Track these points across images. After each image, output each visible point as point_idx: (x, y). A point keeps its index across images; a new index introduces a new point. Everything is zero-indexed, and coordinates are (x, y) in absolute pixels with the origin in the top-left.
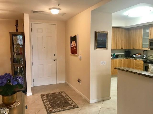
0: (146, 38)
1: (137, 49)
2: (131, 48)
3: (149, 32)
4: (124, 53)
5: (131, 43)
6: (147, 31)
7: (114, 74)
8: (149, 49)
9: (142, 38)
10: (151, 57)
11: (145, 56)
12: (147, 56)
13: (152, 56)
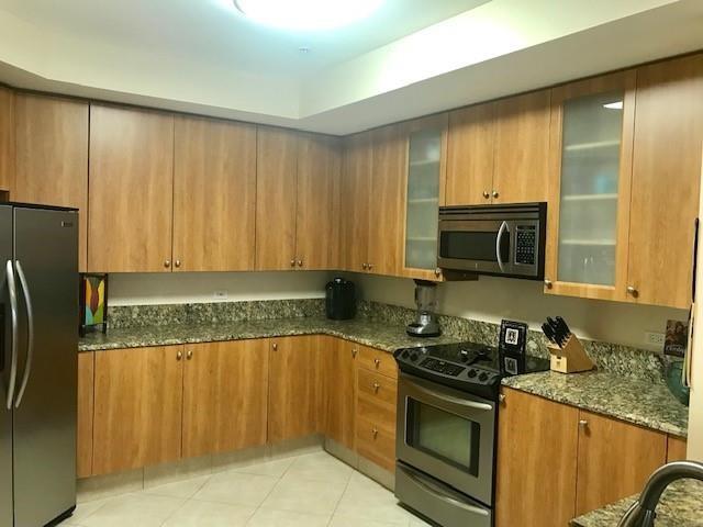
0: (423, 200)
1: (380, 273)
2: (354, 262)
3: (438, 165)
4: (322, 296)
5: (354, 236)
6: (433, 155)
7: (217, 446)
8: (441, 279)
9: (402, 199)
10: (460, 329)
11: (424, 321)
12: (435, 319)
13: (463, 320)
